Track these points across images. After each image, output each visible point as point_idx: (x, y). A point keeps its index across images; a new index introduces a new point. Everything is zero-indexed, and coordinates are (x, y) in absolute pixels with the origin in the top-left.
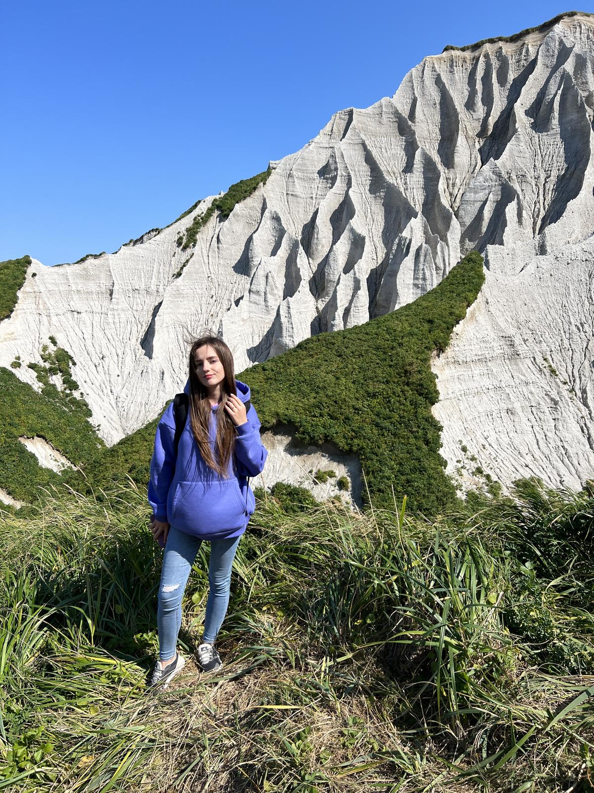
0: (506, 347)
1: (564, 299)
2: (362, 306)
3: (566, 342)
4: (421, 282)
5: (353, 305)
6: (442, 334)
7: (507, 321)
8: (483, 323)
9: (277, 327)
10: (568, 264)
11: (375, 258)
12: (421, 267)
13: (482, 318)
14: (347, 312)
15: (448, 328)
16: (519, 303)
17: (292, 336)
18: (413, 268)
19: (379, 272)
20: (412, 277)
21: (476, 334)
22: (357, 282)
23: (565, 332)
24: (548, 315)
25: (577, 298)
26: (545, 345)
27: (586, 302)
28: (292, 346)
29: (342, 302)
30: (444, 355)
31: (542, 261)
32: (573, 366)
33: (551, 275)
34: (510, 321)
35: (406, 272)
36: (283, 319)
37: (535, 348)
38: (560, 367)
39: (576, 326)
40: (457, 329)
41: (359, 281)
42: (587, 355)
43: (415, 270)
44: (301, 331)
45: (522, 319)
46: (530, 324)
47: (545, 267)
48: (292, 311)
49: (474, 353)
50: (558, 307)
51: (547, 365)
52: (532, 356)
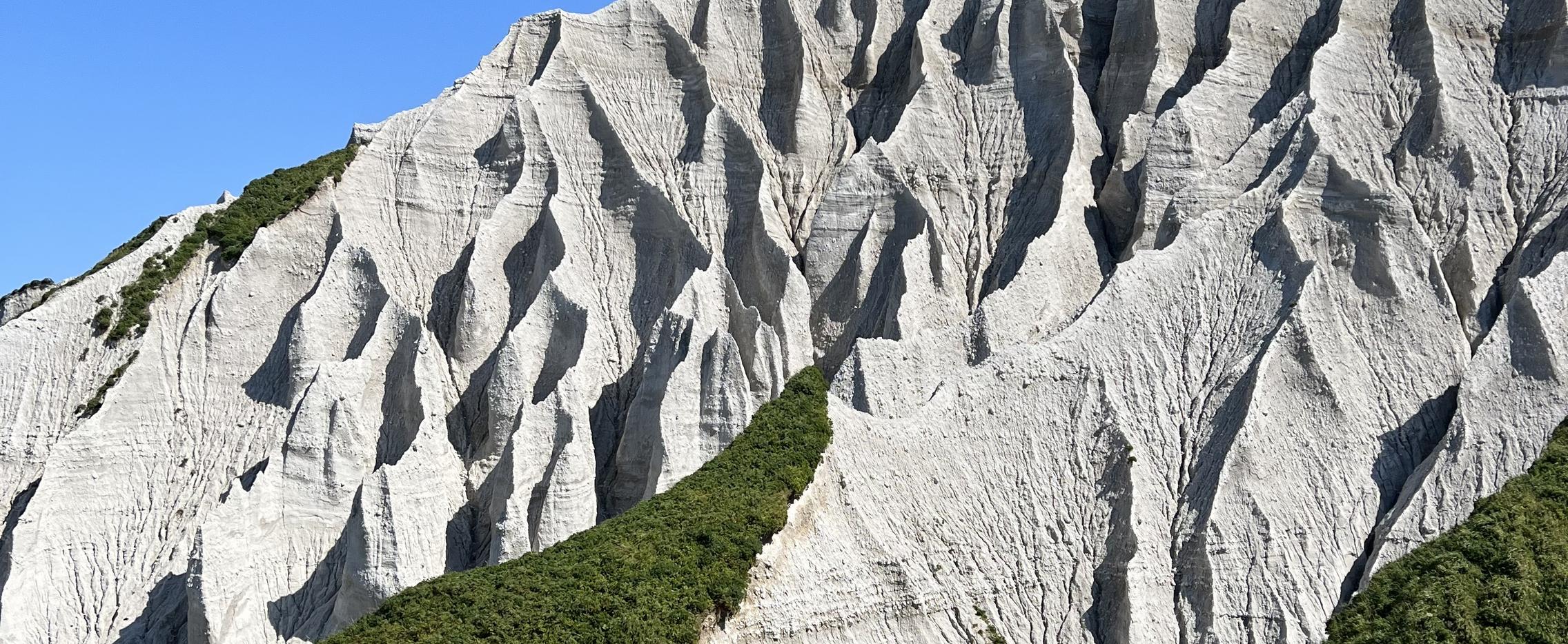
0: (888, 589)
1: (1022, 467)
2: (576, 481)
3: (1028, 567)
4: (717, 419)
5: (553, 478)
6: (728, 571)
7: (891, 523)
8: (834, 533)
9: (353, 541)
10: (1025, 386)
11: (616, 358)
12: (717, 385)
13: (830, 523)
14: (539, 495)
15: (744, 557)
16: (920, 479)
17: (393, 565)
18: (698, 387)
19: (623, 392)
20: (698, 407)
21: (815, 561)
22: (564, 424)
23: (1025, 544)
24: (987, 505)
25: (1048, 464)
26: (981, 576)
27: (1068, 472)
28: (391, 590)
29: (525, 475)
30: (735, 619)
31: (968, 382)
32: (1046, 625)
33: (990, 412)
34: (898, 523)
35: (681, 396)
36: (370, 522)
37: (958, 585)
38: (1017, 630)
39: (1048, 528)
40: (768, 553)
41: (569, 420)
42: (1075, 598)
43: (702, 393)
44: (417, 551)
45: (928, 514)
46: (945, 528)
47: (975, 395)
48: (393, 500)
49: (810, 609)
50: (1009, 484)
51: (983, 626)
52: (950, 605)
